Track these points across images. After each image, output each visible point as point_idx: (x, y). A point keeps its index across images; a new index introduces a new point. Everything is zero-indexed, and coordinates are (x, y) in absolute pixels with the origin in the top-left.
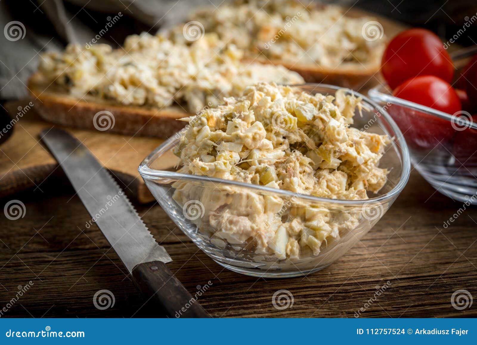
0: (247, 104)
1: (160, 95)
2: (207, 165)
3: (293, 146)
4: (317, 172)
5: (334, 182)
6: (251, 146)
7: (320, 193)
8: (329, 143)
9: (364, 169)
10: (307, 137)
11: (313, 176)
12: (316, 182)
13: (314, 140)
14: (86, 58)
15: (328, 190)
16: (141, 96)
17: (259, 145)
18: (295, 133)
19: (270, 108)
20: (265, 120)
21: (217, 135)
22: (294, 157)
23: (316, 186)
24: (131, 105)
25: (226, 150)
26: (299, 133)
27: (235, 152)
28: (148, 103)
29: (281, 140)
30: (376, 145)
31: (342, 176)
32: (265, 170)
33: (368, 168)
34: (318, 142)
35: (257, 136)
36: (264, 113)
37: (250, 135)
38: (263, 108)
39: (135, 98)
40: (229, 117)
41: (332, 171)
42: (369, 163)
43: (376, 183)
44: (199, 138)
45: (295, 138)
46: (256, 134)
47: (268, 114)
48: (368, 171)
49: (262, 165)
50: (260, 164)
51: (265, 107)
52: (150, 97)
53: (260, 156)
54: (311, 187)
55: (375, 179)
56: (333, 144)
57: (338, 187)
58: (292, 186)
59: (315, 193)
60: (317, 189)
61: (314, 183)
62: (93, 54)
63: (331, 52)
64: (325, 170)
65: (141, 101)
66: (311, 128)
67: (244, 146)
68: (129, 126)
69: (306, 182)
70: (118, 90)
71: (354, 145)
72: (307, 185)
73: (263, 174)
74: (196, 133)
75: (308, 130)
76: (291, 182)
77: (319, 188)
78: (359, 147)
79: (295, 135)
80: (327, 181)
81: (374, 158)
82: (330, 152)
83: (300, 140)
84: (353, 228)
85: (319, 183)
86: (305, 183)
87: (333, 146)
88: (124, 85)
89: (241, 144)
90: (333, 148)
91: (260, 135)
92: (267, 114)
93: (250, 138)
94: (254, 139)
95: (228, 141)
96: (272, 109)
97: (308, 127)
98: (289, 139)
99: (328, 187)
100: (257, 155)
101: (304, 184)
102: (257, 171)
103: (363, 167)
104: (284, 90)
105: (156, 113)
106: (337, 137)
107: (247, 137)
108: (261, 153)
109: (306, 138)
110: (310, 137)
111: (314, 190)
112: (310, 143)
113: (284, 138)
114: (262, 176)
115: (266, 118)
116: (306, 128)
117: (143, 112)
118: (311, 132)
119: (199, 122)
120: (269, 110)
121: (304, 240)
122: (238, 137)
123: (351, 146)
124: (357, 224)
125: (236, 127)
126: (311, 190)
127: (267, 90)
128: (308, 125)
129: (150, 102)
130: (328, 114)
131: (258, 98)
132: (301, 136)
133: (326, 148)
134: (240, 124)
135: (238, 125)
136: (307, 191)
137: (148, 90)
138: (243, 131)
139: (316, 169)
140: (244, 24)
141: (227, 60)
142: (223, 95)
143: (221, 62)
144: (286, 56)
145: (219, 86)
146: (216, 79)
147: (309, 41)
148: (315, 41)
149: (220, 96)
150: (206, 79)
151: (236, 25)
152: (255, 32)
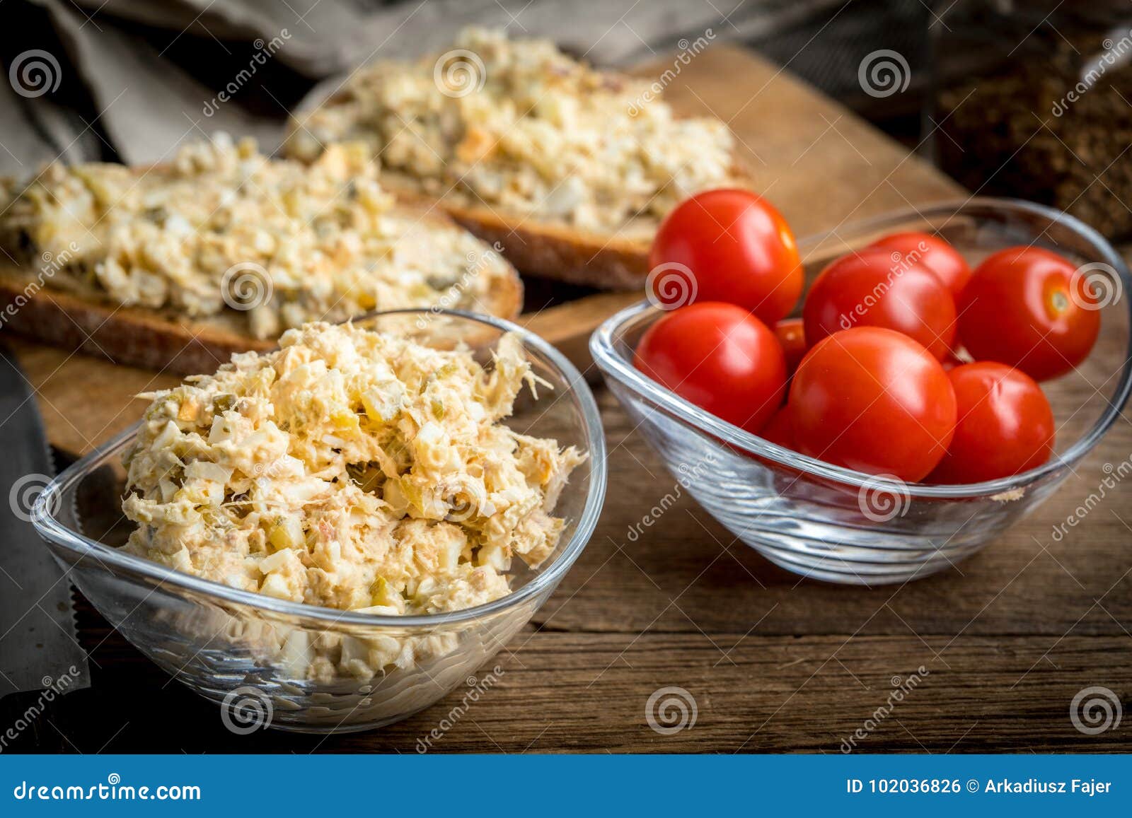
0: (268, 376)
1: (194, 292)
2: (150, 511)
3: (355, 470)
4: (401, 524)
5: (427, 550)
6: (250, 472)
7: (395, 573)
8: (419, 472)
9: (495, 526)
10: (383, 452)
11: (388, 534)
12: (394, 547)
13: (396, 461)
14: (72, 193)
15: (413, 566)
16: (155, 292)
17: (268, 469)
18: (359, 443)
19: (312, 388)
20: (298, 414)
21: (187, 444)
22: (341, 499)
23: (390, 556)
24: (135, 307)
25: (200, 478)
26: (368, 442)
27: (217, 483)
28: (172, 307)
29: (328, 455)
30: (542, 469)
31: (450, 537)
32: (279, 521)
33: (504, 526)
34: (404, 465)
35: (263, 455)
36: (296, 399)
37: (248, 452)
38: (297, 388)
39: (142, 295)
40: (222, 404)
41: (432, 524)
42: (508, 514)
43: (526, 553)
44: (157, 445)
45: (359, 453)
46: (260, 449)
47: (303, 402)
48: (503, 531)
49: (273, 512)
50: (269, 508)
51: (301, 387)
52: (174, 293)
53: (271, 492)
54: (379, 558)
55: (528, 543)
56: (426, 476)
57: (434, 561)
58: (327, 560)
59: (385, 570)
60: (391, 563)
61: (388, 549)
62: (88, 185)
63: (604, 196)
64: (417, 522)
65: (157, 301)
66: (394, 434)
67: (237, 471)
68: (133, 349)
69: (367, 548)
70: (112, 273)
71: (483, 473)
72: (368, 554)
73: (272, 530)
74: (155, 432)
75: (387, 438)
76: (326, 552)
77: (394, 562)
78: (494, 477)
79: (359, 447)
80: (414, 548)
81: (521, 503)
82: (420, 491)
83: (367, 458)
84: (442, 653)
85: (396, 550)
86: (364, 551)
87: (426, 480)
88: (126, 265)
89: (229, 467)
90: (425, 484)
91: (268, 452)
92: (301, 401)
93: (247, 457)
94: (256, 459)
95: (205, 459)
96: (315, 391)
97: (387, 432)
98: (345, 456)
99: (415, 559)
100: (264, 490)
101: (361, 551)
102: (263, 524)
103: (494, 521)
104: (367, 339)
105: (183, 328)
106: (433, 462)
107: (240, 455)
108: (275, 485)
109: (381, 456)
110: (388, 453)
111: (384, 564)
112: (388, 466)
113: (337, 451)
114: (270, 533)
115: (300, 410)
116: (384, 433)
117: (158, 324)
118: (393, 442)
119: (161, 410)
120: (306, 394)
121: (345, 663)
122: (224, 454)
123: (477, 474)
124: (452, 645)
125: (226, 430)
126: (377, 565)
127: (321, 345)
128: (390, 427)
129: (176, 303)
130: (428, 409)
131: (294, 362)
132: (371, 450)
133: (411, 481)
134: (234, 425)
135: (229, 428)
136: (369, 565)
137: (170, 281)
138: (240, 439)
139: (401, 517)
140: (437, 119)
141: (359, 214)
142: (317, 303)
143: (346, 221)
144: (509, 198)
145: (309, 282)
146: (310, 264)
147: (560, 170)
148: (571, 169)
149: (311, 305)
150: (286, 265)
151: (421, 120)
152: (457, 138)
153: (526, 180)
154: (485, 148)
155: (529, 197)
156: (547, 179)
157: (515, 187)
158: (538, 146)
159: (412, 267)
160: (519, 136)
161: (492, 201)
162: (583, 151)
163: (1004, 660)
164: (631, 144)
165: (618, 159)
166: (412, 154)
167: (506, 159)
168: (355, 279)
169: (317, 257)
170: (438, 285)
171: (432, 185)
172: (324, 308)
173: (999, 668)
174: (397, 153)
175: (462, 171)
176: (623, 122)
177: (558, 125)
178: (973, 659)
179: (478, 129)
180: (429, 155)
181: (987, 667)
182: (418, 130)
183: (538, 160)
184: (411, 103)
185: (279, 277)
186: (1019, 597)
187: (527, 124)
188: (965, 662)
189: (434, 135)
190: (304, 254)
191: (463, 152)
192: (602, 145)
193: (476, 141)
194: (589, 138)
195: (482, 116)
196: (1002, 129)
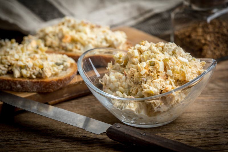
140: (57, 34)
141: (39, 51)
142: (29, 69)
143: (36, 52)
144: (75, 50)
145: (27, 64)
146: (27, 60)
147: (87, 43)
148: (89, 42)
149: (28, 69)
150: (22, 61)
151: (54, 35)
152: (62, 38)
153: (79, 46)
154: (69, 39)
155: (80, 49)
156: (83, 45)
157: (76, 48)
158: (81, 38)
159: (52, 61)
160: (77, 36)
161: (71, 51)
162: (92, 39)
163: (198, 136)
164: (103, 37)
165: (100, 40)
166: (52, 43)
167: (74, 41)
168: (38, 62)
169: (29, 59)
170: (58, 64)
171: (57, 49)
172: (31, 69)
173: (197, 138)
174: (48, 43)
175: (63, 44)
176: (101, 33)
177: (86, 33)
178: (191, 136)
179: (67, 35)
180: (56, 42)
181: (194, 138)
182: (53, 38)
183: (81, 41)
184: (51, 32)
185: (20, 63)
186: (201, 125)
187: (78, 33)
188: (189, 137)
189: (57, 38)
190: (26, 59)
191: (64, 40)
192: (96, 37)
193: (67, 37)
194: (94, 36)
195: (68, 33)
196: (189, 36)
